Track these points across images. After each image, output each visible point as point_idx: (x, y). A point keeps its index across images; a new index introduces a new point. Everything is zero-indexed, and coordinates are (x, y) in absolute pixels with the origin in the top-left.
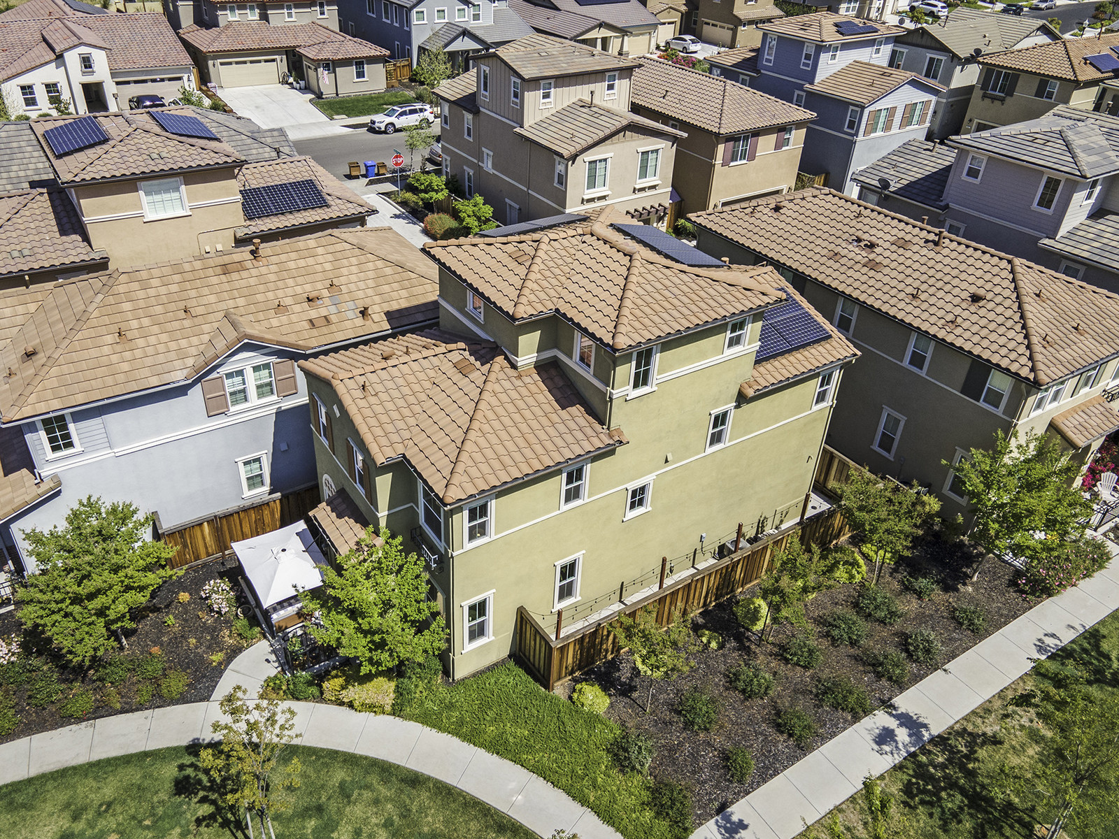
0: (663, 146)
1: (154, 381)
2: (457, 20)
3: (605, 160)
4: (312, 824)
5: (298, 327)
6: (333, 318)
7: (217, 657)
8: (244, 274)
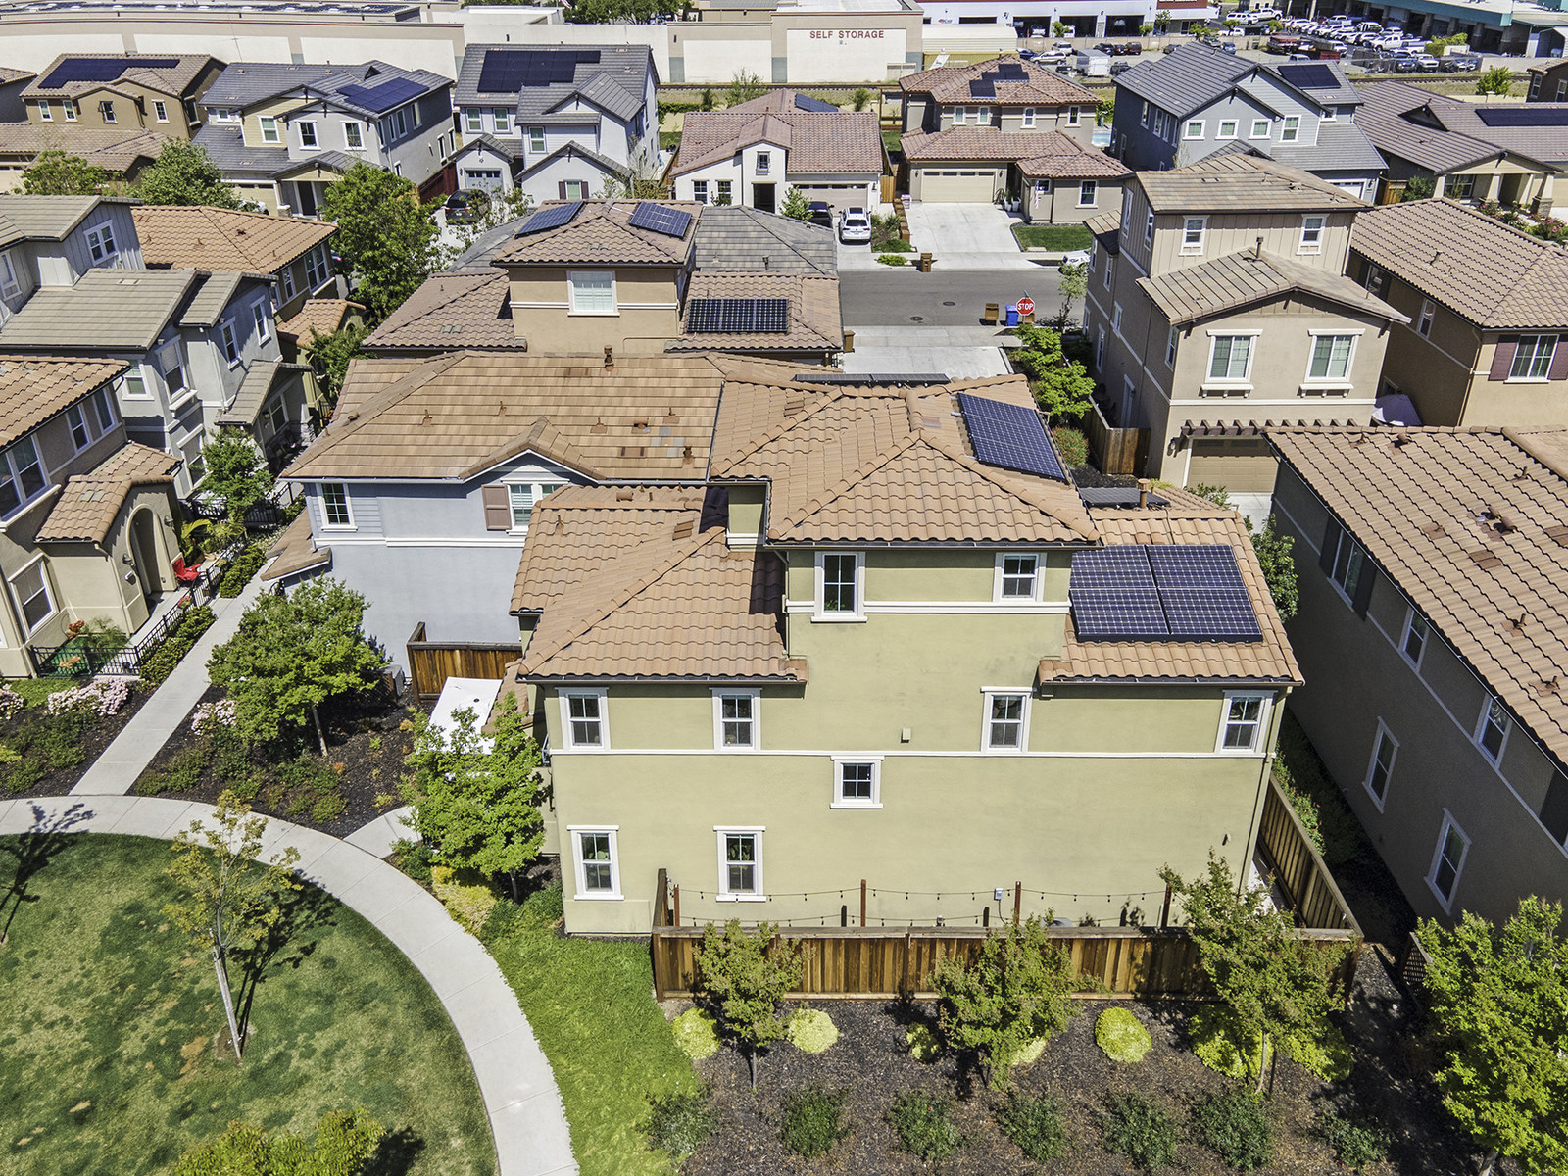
0: (1362, 331)
1: (428, 472)
2: (1252, 137)
3: (1248, 338)
4: (312, 1010)
5: (605, 452)
6: (650, 452)
7: (382, 799)
8: (585, 381)
